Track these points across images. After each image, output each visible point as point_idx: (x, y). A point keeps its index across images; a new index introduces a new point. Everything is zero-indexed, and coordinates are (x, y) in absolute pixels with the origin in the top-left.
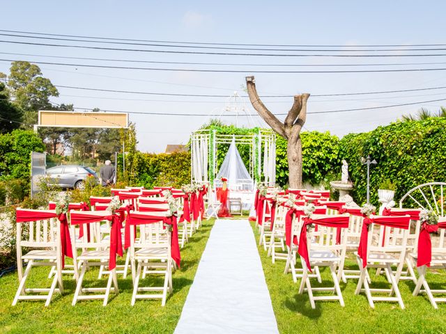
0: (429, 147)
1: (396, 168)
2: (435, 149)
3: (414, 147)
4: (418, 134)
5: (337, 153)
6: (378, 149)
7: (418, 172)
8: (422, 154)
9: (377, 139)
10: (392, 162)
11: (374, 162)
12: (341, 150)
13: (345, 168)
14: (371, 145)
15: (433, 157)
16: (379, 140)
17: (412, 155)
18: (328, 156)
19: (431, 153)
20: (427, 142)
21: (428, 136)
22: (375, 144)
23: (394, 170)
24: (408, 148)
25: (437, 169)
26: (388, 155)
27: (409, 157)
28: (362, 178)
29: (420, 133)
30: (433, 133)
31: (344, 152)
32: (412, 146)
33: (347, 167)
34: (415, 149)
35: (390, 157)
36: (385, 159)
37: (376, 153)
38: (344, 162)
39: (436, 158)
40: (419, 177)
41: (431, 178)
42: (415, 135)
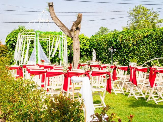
0: (146, 42)
1: (128, 53)
2: (149, 43)
3: (138, 42)
4: (139, 36)
5: (88, 46)
6: (117, 43)
7: (141, 54)
8: (142, 46)
9: (117, 38)
10: (125, 50)
11: (115, 50)
12: (91, 44)
13: (94, 54)
14: (113, 41)
15: (148, 47)
16: (118, 39)
17: (137, 46)
18: (84, 47)
19: (147, 45)
20: (145, 40)
21: (145, 37)
22: (116, 41)
23: (127, 54)
24: (135, 43)
25: (150, 52)
26: (123, 46)
27: (135, 47)
28: (106, 58)
29: (140, 36)
30: (148, 36)
31: (93, 45)
32: (137, 42)
33: (95, 53)
34: (139, 43)
35: (124, 47)
36: (121, 48)
37: (116, 45)
38: (94, 50)
39: (150, 47)
40: (141, 56)
41: (147, 56)
42: (138, 37)
